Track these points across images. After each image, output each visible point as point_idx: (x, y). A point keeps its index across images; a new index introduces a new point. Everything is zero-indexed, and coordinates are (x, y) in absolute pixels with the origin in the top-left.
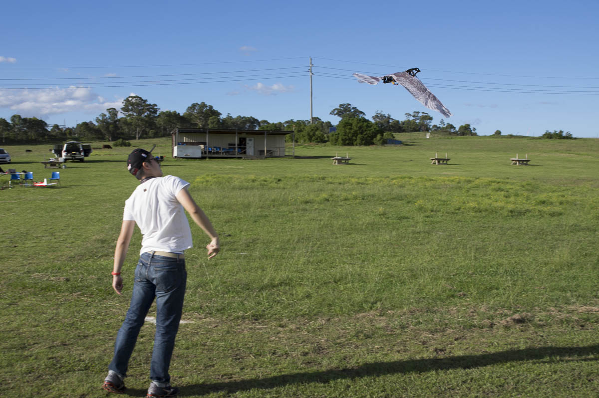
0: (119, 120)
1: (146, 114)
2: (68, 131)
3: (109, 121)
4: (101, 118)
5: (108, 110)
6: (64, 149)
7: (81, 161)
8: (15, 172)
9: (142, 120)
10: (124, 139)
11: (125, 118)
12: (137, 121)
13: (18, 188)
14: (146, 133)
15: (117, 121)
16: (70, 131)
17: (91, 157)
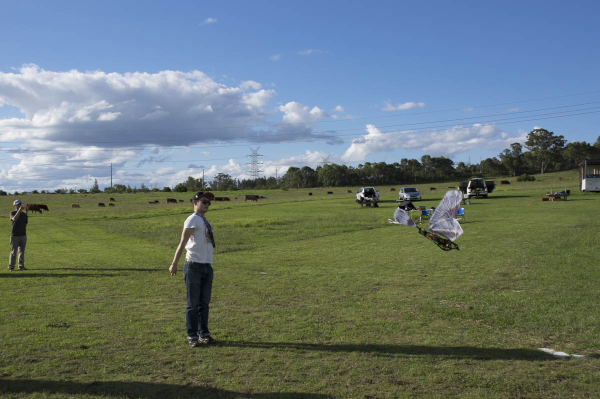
0: (523, 155)
1: (552, 147)
2: (473, 167)
3: (513, 156)
4: (504, 154)
5: (512, 145)
6: (469, 186)
7: (485, 197)
8: (425, 209)
9: (548, 153)
10: (527, 173)
11: (530, 152)
12: (542, 154)
14: (552, 167)
15: (521, 155)
16: (474, 168)
17: (494, 193)
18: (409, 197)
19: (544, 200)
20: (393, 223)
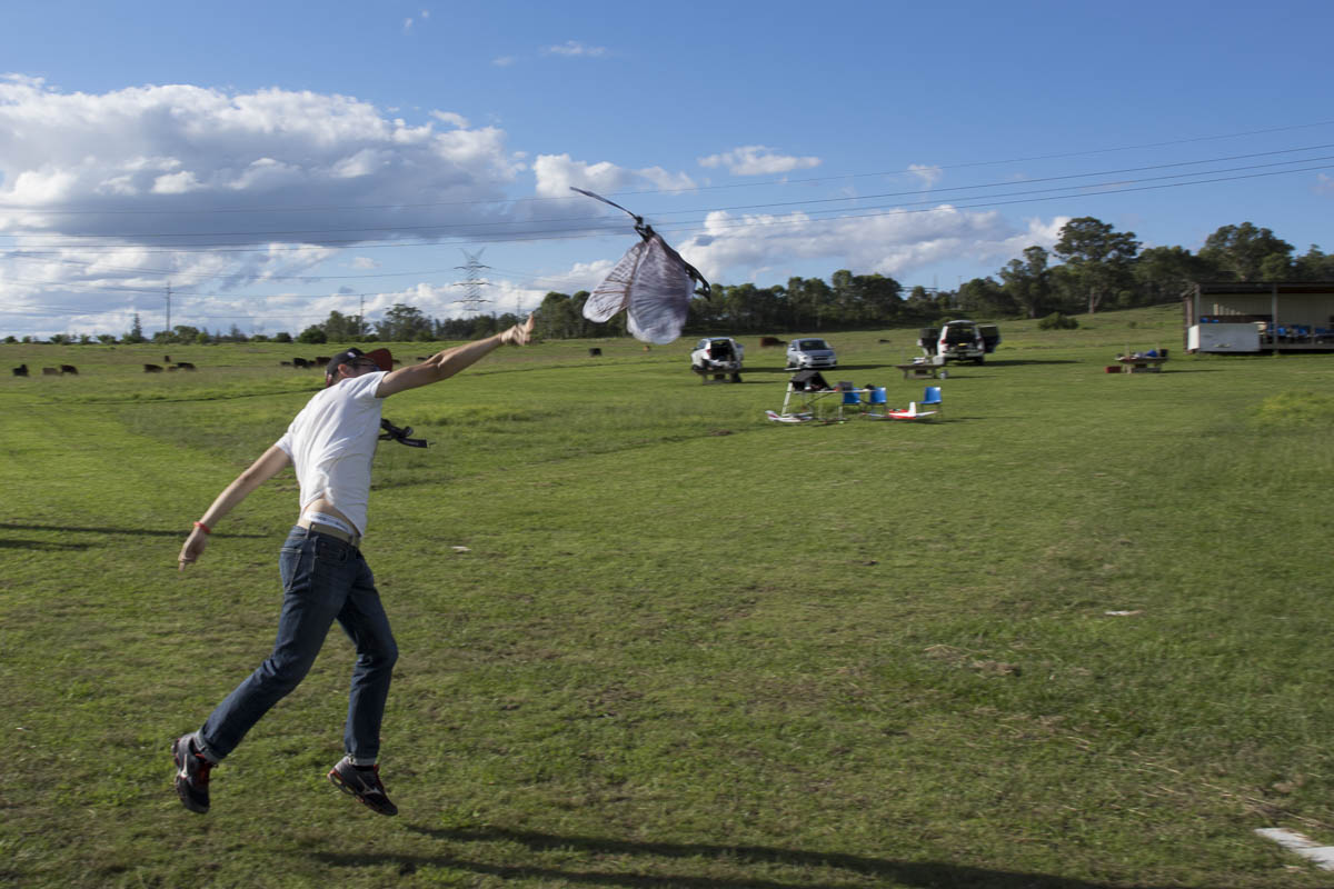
0: (1050, 272)
1: (1110, 256)
2: (943, 299)
3: (1028, 274)
4: (1010, 270)
5: (1028, 250)
6: (943, 336)
7: (978, 362)
8: (850, 389)
9: (1104, 270)
10: (1061, 314)
11: (1064, 268)
12: (1090, 272)
13: (856, 421)
14: (1113, 299)
15: (1045, 274)
16: (946, 299)
17: (998, 354)
18: (809, 361)
19: (1114, 370)
20: (777, 421)
